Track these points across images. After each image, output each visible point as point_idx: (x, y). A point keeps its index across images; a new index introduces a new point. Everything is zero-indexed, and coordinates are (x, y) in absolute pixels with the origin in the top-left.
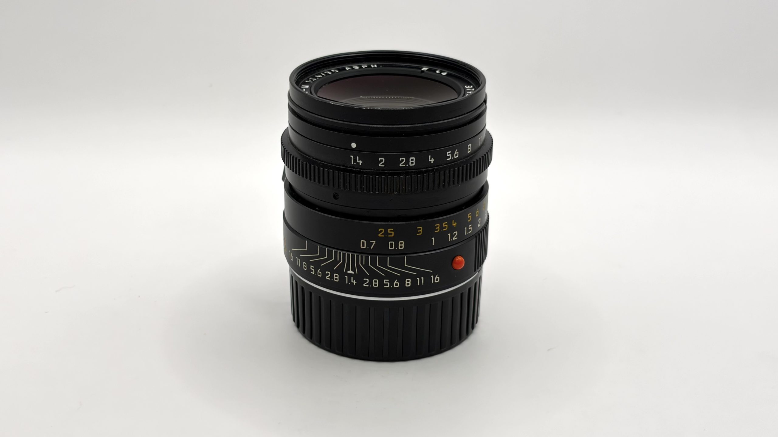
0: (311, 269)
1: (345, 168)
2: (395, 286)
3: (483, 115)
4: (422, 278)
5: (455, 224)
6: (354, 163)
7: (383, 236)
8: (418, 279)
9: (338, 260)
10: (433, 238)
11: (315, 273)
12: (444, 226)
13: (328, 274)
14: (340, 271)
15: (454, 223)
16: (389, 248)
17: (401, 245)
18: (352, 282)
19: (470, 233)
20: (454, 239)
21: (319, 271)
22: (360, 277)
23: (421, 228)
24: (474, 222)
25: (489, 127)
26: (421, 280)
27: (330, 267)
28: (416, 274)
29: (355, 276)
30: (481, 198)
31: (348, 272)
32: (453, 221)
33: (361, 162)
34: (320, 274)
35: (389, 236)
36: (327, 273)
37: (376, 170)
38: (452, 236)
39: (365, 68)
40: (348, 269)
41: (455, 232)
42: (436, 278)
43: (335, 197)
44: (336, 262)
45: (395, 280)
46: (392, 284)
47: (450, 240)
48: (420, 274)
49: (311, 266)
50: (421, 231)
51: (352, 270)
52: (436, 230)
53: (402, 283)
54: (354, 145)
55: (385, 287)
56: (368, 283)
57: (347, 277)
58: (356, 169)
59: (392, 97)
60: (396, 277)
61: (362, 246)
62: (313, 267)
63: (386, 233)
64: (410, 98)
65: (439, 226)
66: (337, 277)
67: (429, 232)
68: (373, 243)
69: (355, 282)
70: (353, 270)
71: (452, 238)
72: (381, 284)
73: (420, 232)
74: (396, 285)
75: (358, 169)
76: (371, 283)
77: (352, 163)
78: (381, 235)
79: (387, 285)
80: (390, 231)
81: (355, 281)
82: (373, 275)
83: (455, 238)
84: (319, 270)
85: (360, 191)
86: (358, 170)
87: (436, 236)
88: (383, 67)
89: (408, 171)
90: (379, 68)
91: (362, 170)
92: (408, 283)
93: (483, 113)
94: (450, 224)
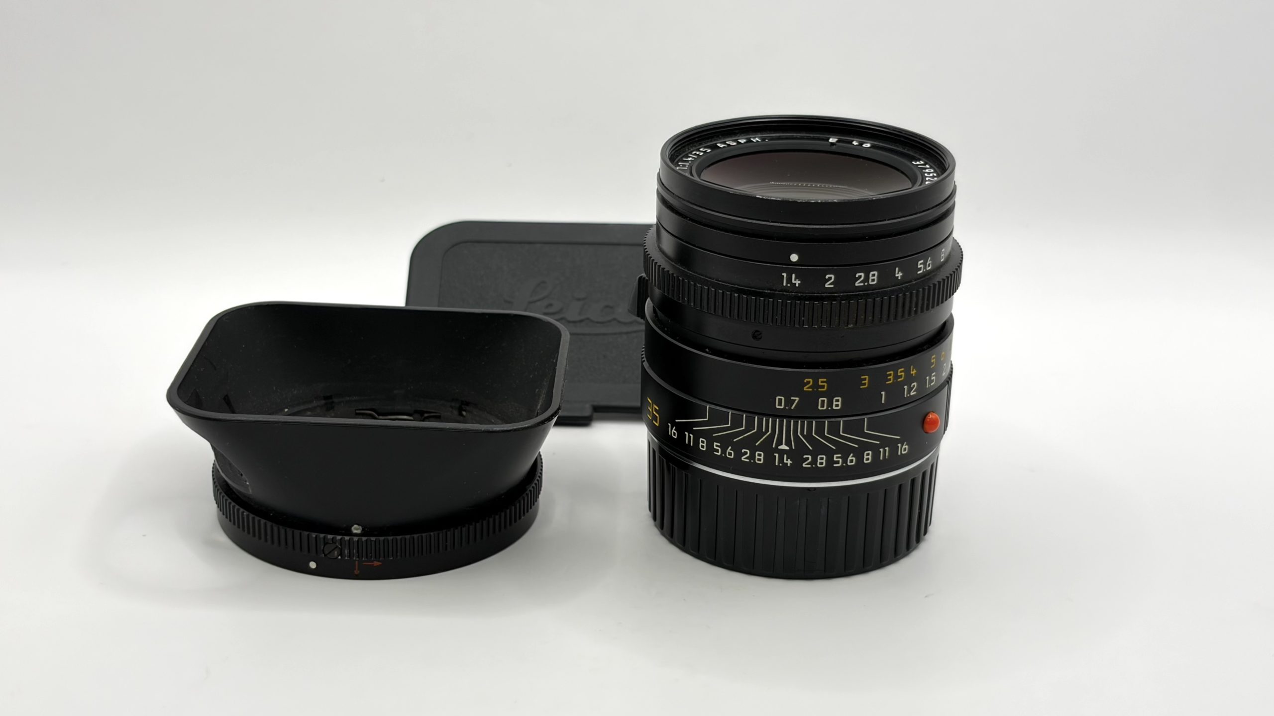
0: (715, 447)
1: (772, 292)
2: (849, 464)
3: (950, 213)
4: (887, 449)
5: (915, 371)
6: (787, 284)
7: (811, 390)
8: (881, 450)
9: (764, 430)
10: (883, 393)
11: (722, 453)
12: (899, 374)
13: (746, 453)
14: (767, 448)
15: (913, 371)
16: (820, 408)
17: (837, 403)
18: (785, 461)
19: (933, 385)
20: (912, 394)
21: (729, 450)
22: (797, 454)
23: (867, 377)
24: (938, 369)
25: (958, 234)
26: (885, 451)
27: (750, 443)
28: (878, 443)
29: (790, 453)
30: (946, 335)
31: (780, 447)
32: (912, 367)
33: (798, 282)
34: (730, 453)
35: (820, 390)
36: (744, 452)
37: (821, 294)
38: (910, 390)
39: (745, 142)
40: (780, 443)
41: (913, 384)
42: (904, 447)
43: (756, 336)
44: (760, 433)
45: (850, 455)
46: (845, 461)
47: (907, 395)
48: (885, 442)
49: (715, 444)
50: (866, 382)
51: (786, 444)
52: (888, 381)
53: (860, 458)
54: (794, 258)
55: (835, 465)
56: (809, 462)
57: (777, 455)
58: (791, 294)
59: (808, 184)
60: (851, 450)
61: (779, 405)
62: (719, 444)
63: (816, 385)
64: (840, 187)
65: (892, 375)
66: (760, 457)
67: (878, 383)
68: (795, 400)
69: (789, 462)
70: (788, 443)
71: (909, 392)
72: (830, 461)
73: (865, 384)
74: (851, 461)
75: (793, 292)
76: (814, 461)
77: (785, 284)
78: (808, 388)
79: (838, 462)
80: (822, 382)
81: (789, 460)
82: (819, 449)
83: (914, 392)
84: (730, 448)
85: (798, 326)
86: (793, 294)
87: (887, 389)
88: (769, 140)
89: (868, 292)
90: (764, 142)
91: (799, 295)
92: (868, 457)
93: (949, 212)
94: (907, 372)
